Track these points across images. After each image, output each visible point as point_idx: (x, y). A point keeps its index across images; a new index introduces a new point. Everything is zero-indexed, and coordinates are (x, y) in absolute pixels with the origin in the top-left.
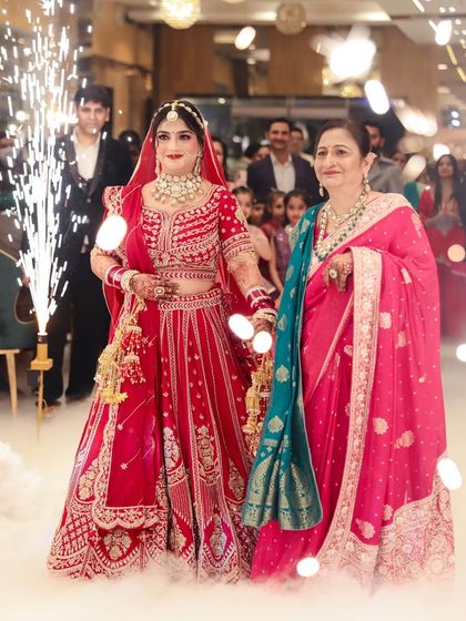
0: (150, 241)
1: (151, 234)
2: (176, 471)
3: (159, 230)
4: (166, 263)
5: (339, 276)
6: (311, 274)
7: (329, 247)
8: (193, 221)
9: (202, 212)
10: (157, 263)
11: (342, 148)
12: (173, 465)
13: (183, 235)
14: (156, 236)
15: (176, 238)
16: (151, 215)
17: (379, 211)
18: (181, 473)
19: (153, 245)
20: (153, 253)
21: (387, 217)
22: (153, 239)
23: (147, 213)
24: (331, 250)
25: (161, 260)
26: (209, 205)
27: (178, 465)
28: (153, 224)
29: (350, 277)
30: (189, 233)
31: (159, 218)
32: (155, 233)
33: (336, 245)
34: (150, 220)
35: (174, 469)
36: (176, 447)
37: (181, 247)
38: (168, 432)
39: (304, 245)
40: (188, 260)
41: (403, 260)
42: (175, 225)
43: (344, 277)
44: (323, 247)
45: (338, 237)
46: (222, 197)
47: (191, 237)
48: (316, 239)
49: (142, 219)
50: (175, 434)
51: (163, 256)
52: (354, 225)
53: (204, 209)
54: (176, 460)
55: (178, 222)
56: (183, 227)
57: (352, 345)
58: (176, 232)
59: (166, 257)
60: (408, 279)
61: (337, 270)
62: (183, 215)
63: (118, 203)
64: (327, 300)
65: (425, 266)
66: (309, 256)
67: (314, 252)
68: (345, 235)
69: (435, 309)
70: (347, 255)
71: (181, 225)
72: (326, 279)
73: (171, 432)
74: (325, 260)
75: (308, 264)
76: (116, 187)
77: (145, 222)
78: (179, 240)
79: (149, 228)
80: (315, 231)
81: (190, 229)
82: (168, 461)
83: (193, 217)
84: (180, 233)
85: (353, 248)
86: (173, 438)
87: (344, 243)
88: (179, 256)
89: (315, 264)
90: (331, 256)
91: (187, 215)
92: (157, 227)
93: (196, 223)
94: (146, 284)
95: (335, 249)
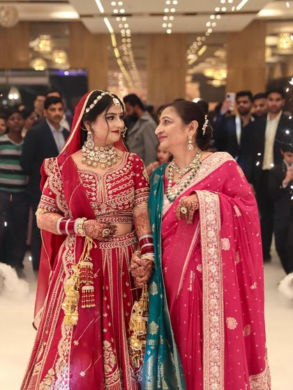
0: (91, 196)
1: (91, 191)
2: (113, 374)
3: (96, 187)
4: (104, 211)
5: (188, 212)
6: (164, 212)
7: (176, 192)
8: (120, 179)
9: (124, 171)
10: (97, 212)
11: (166, 119)
12: (110, 370)
13: (116, 189)
14: (95, 192)
15: (110, 192)
16: (87, 176)
17: (212, 164)
18: (116, 377)
19: (94, 199)
20: (94, 205)
21: (219, 168)
22: (93, 194)
23: (83, 175)
24: (178, 194)
25: (100, 210)
26: (127, 166)
27: (114, 370)
28: (90, 183)
29: (197, 212)
30: (121, 188)
31: (94, 178)
32: (93, 189)
33: (182, 190)
34: (87, 180)
35: (110, 373)
36: (113, 356)
37: (116, 199)
38: (107, 344)
39: (157, 193)
40: (120, 208)
41: (234, 199)
42: (107, 183)
43: (192, 213)
44: (173, 192)
45: (183, 185)
46: (135, 159)
47: (122, 190)
48: (166, 187)
49: (81, 180)
50: (112, 346)
51: (101, 206)
52: (193, 176)
53: (125, 169)
54: (113, 366)
55: (108, 180)
56: (114, 184)
57: (201, 264)
58: (109, 187)
59: (104, 207)
60: (238, 213)
61: (187, 208)
62: (111, 175)
63: (57, 170)
64: (178, 231)
65: (249, 202)
66: (162, 199)
67: (165, 195)
68: (188, 183)
69: (257, 235)
70: (193, 196)
71: (112, 182)
72: (178, 215)
73: (109, 344)
74: (175, 201)
75: (161, 205)
76: (52, 159)
77: (84, 182)
78: (113, 194)
79: (88, 186)
80: (165, 181)
81: (120, 184)
82: (106, 366)
83: (119, 176)
84: (113, 188)
85: (197, 191)
86: (111, 349)
87: (188, 188)
88: (114, 206)
89: (167, 205)
90: (179, 198)
91: (113, 175)
92: (94, 185)
93: (123, 180)
94: (97, 227)
95: (181, 193)
